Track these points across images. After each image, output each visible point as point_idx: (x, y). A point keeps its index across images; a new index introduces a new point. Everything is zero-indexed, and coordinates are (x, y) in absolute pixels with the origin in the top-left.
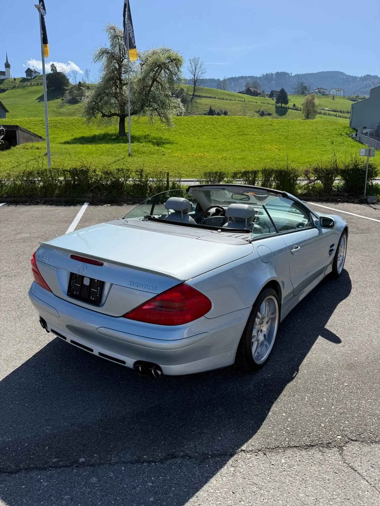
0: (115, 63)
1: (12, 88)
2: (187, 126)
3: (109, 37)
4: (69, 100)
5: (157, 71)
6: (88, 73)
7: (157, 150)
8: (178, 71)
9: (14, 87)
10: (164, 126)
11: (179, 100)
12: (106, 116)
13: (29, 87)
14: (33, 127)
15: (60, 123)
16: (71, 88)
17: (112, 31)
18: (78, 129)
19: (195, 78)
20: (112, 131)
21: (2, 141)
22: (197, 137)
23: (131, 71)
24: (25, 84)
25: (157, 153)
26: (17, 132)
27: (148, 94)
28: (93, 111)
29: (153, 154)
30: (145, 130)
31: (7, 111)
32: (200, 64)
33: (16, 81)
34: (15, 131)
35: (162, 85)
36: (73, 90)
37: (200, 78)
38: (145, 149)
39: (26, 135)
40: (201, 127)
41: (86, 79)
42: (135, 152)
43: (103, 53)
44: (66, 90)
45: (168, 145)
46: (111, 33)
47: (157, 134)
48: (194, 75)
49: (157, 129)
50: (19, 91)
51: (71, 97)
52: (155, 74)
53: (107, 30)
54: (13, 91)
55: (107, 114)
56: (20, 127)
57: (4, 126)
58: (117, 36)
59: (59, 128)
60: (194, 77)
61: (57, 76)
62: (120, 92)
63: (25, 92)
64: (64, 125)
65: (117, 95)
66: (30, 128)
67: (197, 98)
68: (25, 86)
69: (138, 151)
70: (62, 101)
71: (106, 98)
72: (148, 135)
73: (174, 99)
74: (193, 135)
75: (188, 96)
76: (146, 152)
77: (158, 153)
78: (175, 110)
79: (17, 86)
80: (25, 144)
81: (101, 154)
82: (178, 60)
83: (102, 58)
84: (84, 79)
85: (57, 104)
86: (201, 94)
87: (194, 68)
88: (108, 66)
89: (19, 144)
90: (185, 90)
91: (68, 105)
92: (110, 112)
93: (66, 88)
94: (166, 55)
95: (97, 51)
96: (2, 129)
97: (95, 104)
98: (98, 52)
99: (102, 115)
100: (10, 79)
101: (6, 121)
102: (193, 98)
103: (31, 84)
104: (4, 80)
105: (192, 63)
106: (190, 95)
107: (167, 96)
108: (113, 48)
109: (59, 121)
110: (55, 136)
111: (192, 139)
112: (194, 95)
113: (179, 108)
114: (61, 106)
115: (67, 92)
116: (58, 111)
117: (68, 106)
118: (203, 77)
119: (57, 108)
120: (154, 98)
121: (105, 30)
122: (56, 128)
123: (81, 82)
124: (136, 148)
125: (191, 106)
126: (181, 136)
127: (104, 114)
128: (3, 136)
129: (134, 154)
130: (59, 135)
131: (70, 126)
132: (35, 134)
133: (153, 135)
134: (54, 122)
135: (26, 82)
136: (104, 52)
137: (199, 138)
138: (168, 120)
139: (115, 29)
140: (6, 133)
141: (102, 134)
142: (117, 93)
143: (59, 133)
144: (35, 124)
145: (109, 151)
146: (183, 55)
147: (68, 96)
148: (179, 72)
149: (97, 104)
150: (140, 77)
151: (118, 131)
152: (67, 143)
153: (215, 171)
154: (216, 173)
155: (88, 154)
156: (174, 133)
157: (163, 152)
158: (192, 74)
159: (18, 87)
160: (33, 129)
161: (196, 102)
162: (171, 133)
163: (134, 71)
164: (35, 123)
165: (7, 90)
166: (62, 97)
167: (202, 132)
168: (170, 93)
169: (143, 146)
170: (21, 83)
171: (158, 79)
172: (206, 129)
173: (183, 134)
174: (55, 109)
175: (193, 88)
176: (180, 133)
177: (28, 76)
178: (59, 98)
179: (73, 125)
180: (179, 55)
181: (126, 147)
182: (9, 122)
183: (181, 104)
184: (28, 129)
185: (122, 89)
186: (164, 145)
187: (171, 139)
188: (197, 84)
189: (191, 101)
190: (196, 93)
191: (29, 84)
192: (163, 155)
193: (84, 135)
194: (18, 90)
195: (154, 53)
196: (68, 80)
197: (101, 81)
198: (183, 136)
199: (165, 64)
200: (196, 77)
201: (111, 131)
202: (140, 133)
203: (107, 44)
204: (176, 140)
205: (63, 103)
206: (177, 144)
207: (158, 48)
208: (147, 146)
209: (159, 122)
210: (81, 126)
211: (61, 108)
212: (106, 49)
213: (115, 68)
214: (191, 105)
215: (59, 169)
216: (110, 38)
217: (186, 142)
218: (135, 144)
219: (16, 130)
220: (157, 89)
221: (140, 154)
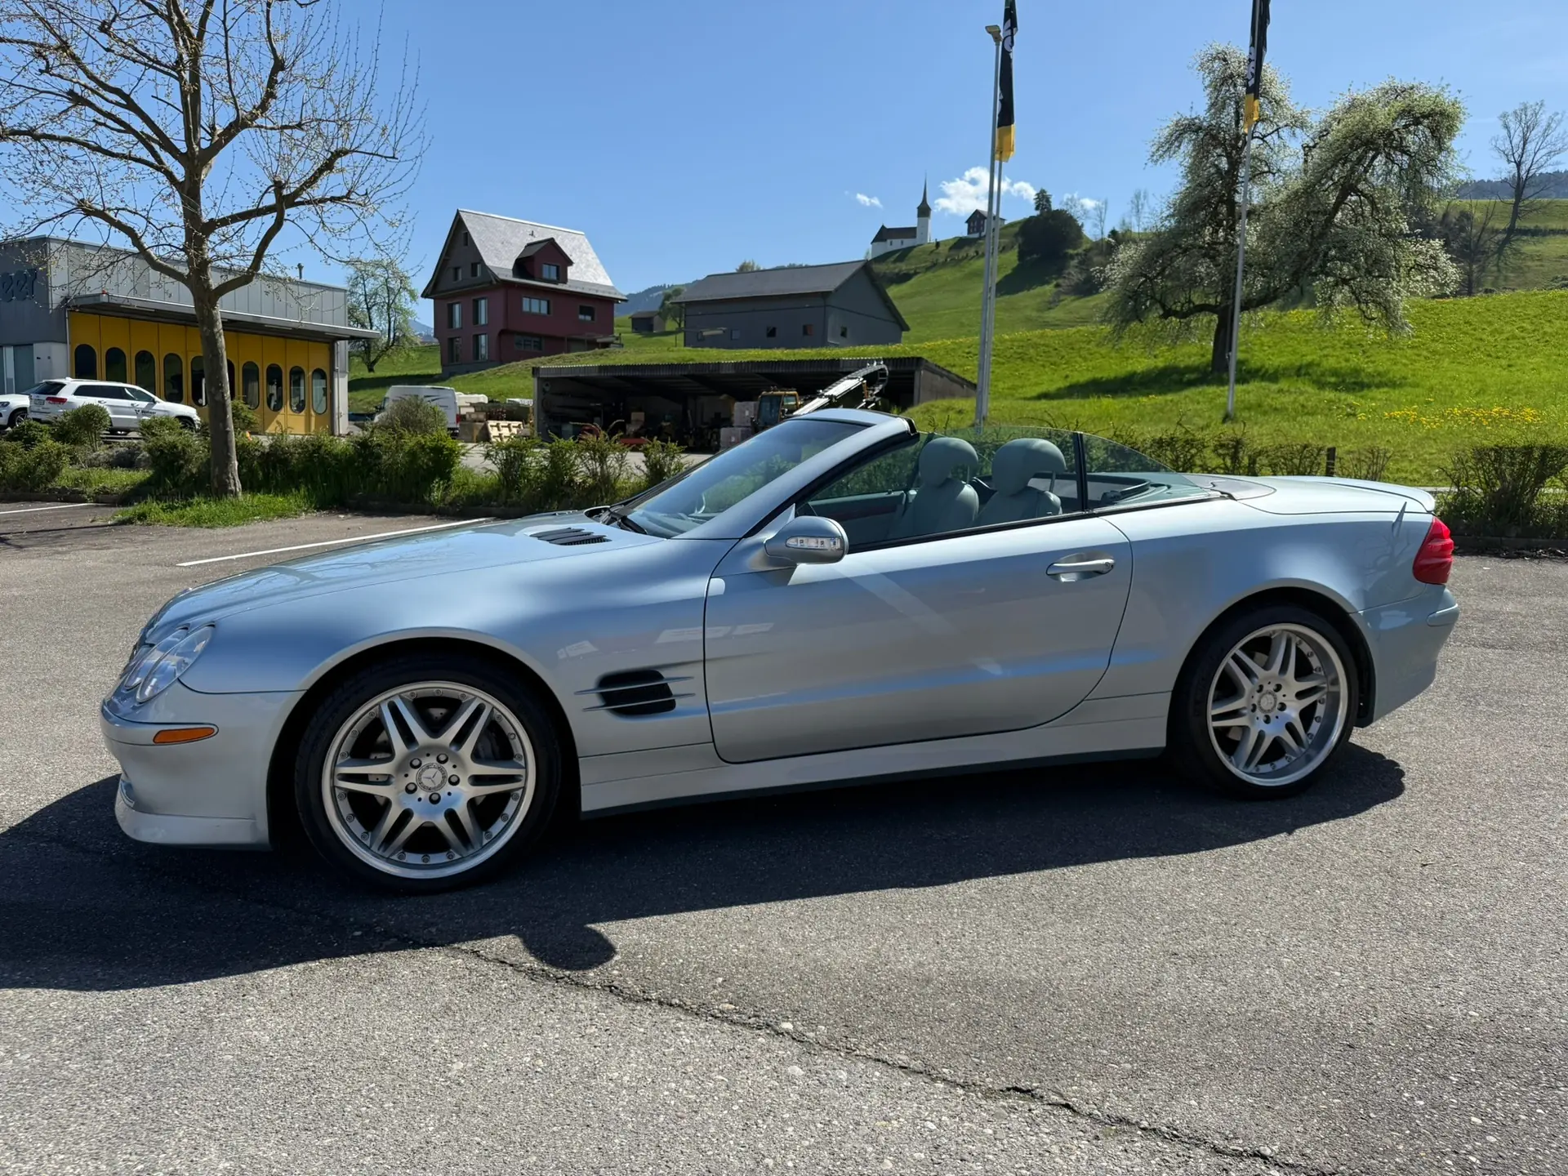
0: (1219, 156)
1: (928, 269)
2: (1468, 328)
3: (1207, 83)
4: (1077, 284)
5: (1360, 161)
6: (1142, 201)
7: (1330, 401)
8: (1441, 150)
9: (934, 266)
10: (1373, 334)
11: (1437, 243)
12: (1175, 314)
13: (972, 261)
14: (960, 363)
15: (1036, 346)
16: (1087, 251)
17: (1215, 66)
18: (1085, 359)
19: (1523, 173)
20: (1190, 357)
21: (877, 399)
22: (1504, 362)
23: (1269, 172)
24: (962, 254)
25: (1326, 412)
26: (917, 373)
27: (1322, 235)
28: (1136, 301)
29: (1313, 414)
30: (1304, 349)
31: (907, 328)
32: (1544, 124)
33: (940, 248)
34: (913, 373)
35: (1373, 203)
36: (1090, 254)
37: (1543, 171)
38: (1286, 399)
39: (938, 381)
40: (1523, 330)
41: (1134, 220)
42: (1249, 408)
43: (1184, 131)
44: (1072, 257)
45: (1382, 390)
46: (1212, 71)
47: (1347, 360)
48: (1519, 165)
49: (1348, 343)
50: (947, 274)
51: (1082, 277)
52: (1352, 171)
53: (1202, 65)
54: (929, 275)
55: (1178, 309)
56: (927, 361)
57: (886, 361)
58: (1231, 76)
59: (1031, 359)
60: (1515, 171)
61: (1050, 221)
62: (1226, 239)
63: (958, 275)
64: (1047, 349)
65: (1214, 249)
66: (954, 366)
67: (1525, 238)
68: (964, 258)
69: (1260, 406)
70: (1055, 290)
71: (1181, 262)
72: (1310, 365)
73: (1417, 242)
74: (1489, 355)
75: (1485, 236)
76: (1287, 409)
77: (1330, 410)
78: (1419, 278)
79: (941, 260)
80: (933, 402)
81: (1135, 418)
82: (1442, 114)
83: (1179, 147)
84: (1127, 220)
85: (1039, 300)
86: (1542, 226)
87: (1517, 140)
88: (1194, 170)
89: (919, 402)
90: (1478, 215)
91: (1073, 298)
92: (1190, 301)
93: (1071, 251)
94: (1399, 105)
95: (1163, 127)
96: (882, 370)
97: (1145, 281)
98: (1166, 132)
99: (1161, 312)
100: (926, 245)
101: (896, 351)
102: (1507, 241)
103: (977, 252)
104: (911, 249)
105: (1512, 126)
106: (1497, 232)
107: (1390, 235)
108: (1215, 113)
109: (1035, 340)
110: (1018, 383)
111: (1481, 369)
112: (1511, 231)
113: (1436, 269)
114: (1052, 304)
115: (1075, 262)
116: (1041, 320)
117: (1073, 301)
118: (1558, 163)
119: (1039, 310)
120: (1342, 246)
121: (1197, 65)
122: (1023, 359)
123: (1117, 229)
124: (1252, 398)
125: (1495, 269)
126: (1438, 361)
127: (1170, 309)
128: (881, 386)
129: (1246, 414)
130: (1029, 379)
131: (1064, 353)
132: (963, 379)
133: (1331, 363)
134: (1021, 344)
135: (966, 248)
136: (1188, 128)
137: (1509, 366)
138: (1387, 310)
139: (1228, 57)
140: (889, 379)
141: (1156, 367)
142: (1216, 243)
143: (1028, 375)
144: (968, 353)
145: (1161, 410)
146: (1460, 97)
147: (1074, 274)
148: (1444, 153)
149: (1151, 280)
150: (1296, 184)
151: (1209, 357)
152: (1045, 396)
153: (1521, 443)
154: (1528, 451)
155: (1096, 421)
156: (1409, 352)
157: (1350, 406)
158: (1509, 161)
159: (945, 264)
160: (961, 366)
161: (1517, 252)
162: (1401, 352)
163: (1279, 170)
164: (967, 350)
165: (916, 273)
166: (1056, 279)
167: (1526, 345)
168: (1405, 227)
169: (1280, 391)
170: (952, 252)
171: (1361, 186)
172: (1545, 333)
173: (1449, 354)
174: (1034, 314)
175: (1511, 208)
176: (1434, 352)
177: (974, 232)
178: (1048, 283)
179: (1073, 349)
180: (1447, 97)
181: (1219, 396)
182: (905, 352)
183: (1443, 257)
184: (948, 369)
185: (1234, 229)
186: (1365, 392)
187: (1397, 372)
188: (1527, 192)
189: (1500, 251)
190: (1519, 224)
191: (972, 253)
192: (1349, 415)
193: (1098, 375)
194: (941, 272)
195: (1353, 106)
196: (1079, 229)
197: (1168, 213)
198: (1446, 363)
199: (1391, 133)
200: (1524, 168)
201: (1186, 359)
202: (1283, 359)
203: (1198, 106)
204: (1413, 375)
205: (1058, 294)
206: (1416, 385)
207: (1368, 88)
208: (1293, 390)
209: (1357, 321)
210: (1096, 349)
211: (1050, 309)
212: (1193, 119)
213: (1218, 170)
214: (1497, 265)
215: (986, 443)
216: (1209, 86)
217: (1454, 378)
218: (1253, 386)
219: (914, 368)
220: (1357, 217)
221: (1265, 413)
